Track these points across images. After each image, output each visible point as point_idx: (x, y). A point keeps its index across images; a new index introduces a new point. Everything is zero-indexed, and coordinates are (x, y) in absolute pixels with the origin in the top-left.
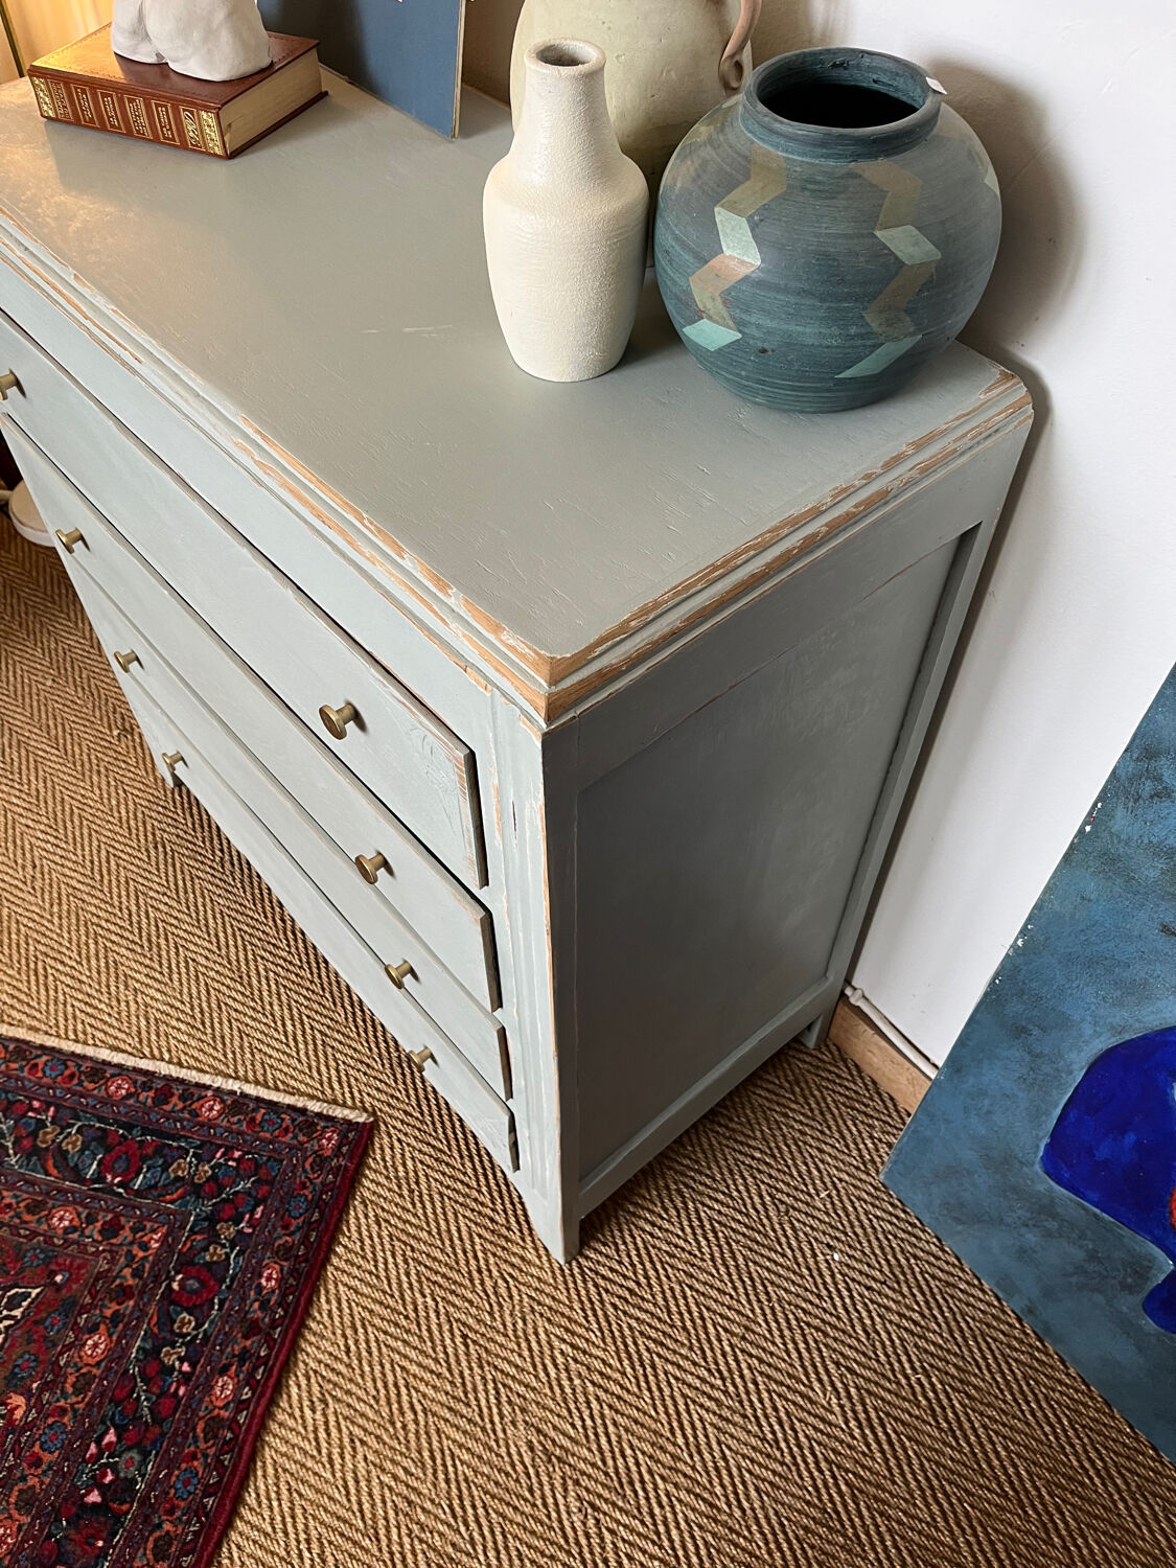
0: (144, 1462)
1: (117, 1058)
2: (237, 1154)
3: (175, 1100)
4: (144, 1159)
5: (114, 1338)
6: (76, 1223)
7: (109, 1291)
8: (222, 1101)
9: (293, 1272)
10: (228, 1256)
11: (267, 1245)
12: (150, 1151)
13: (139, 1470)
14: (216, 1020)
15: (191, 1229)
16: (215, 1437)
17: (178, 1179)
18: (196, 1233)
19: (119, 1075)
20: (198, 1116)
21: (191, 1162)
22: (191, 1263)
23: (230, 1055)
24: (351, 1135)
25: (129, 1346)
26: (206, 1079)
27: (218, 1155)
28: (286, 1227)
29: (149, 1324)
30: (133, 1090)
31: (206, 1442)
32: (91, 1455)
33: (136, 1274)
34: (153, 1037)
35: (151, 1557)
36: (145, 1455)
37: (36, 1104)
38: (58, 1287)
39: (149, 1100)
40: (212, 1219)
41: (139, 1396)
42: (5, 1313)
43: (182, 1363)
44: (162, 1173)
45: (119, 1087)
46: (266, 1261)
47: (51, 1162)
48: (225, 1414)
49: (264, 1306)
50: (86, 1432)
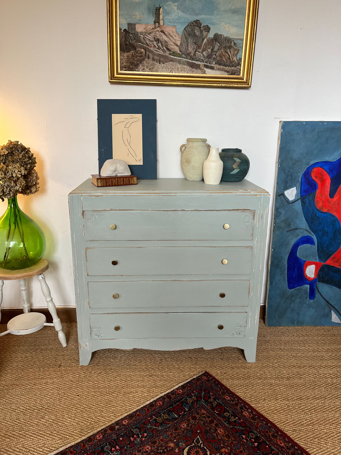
0: (253, 433)
1: (151, 401)
2: (195, 392)
3: (172, 396)
4: (182, 406)
5: (221, 427)
6: (187, 423)
7: (209, 424)
8: (180, 389)
9: (229, 394)
10: (217, 402)
11: (219, 395)
12: (181, 404)
13: (255, 434)
14: (158, 383)
15: (206, 405)
16: (256, 419)
17: (192, 403)
18: (208, 405)
19: (156, 402)
20: (180, 394)
21: (190, 399)
22: (214, 408)
23: (169, 385)
24: (206, 374)
25: (225, 425)
26: (172, 389)
27: (192, 394)
28: (218, 391)
29: (222, 420)
30: (162, 401)
31: (256, 421)
32: (246, 441)
33: (209, 417)
34: (152, 394)
35: (275, 439)
36: (252, 432)
37: (149, 419)
38: (201, 432)
39: (168, 400)
40: (206, 401)
41: (238, 428)
42: (199, 444)
43: (235, 418)
44: (188, 404)
45: (159, 403)
46: (223, 397)
47: (167, 422)
48: (252, 416)
49: (233, 401)
50: (240, 440)
